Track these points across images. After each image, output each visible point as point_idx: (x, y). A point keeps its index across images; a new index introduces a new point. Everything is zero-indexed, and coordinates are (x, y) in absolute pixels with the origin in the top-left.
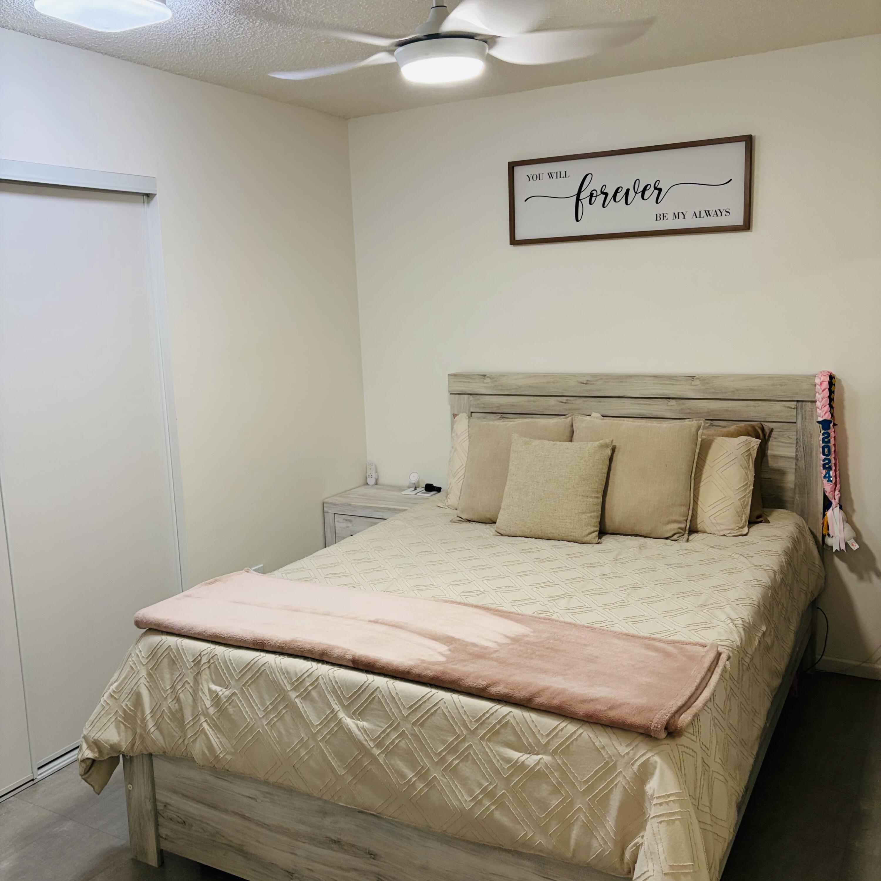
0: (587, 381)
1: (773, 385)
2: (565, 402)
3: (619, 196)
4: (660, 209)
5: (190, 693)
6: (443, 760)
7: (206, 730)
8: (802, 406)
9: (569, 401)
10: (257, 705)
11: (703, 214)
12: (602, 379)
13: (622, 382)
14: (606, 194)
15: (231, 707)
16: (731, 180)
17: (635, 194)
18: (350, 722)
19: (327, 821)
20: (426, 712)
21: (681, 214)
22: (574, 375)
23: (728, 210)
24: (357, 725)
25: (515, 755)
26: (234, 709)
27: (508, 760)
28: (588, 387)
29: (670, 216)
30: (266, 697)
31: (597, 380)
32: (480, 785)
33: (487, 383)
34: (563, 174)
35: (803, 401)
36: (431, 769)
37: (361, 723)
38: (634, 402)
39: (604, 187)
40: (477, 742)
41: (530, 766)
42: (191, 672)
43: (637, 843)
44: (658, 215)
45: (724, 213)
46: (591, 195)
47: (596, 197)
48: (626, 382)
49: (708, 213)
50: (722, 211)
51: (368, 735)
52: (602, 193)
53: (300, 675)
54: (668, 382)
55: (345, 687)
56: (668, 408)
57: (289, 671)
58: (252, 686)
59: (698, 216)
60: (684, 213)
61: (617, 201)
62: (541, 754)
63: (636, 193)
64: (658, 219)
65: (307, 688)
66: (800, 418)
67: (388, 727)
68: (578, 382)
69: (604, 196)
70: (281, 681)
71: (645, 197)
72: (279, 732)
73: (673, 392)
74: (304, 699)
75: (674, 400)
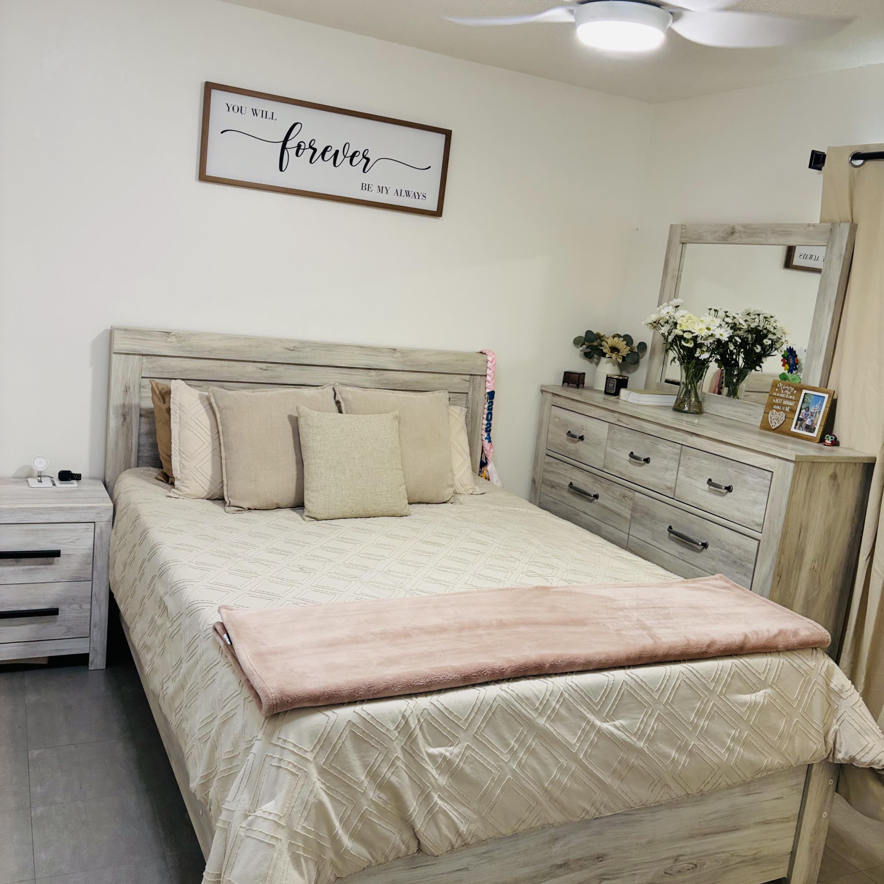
0: (294, 347)
1: (457, 360)
2: (265, 368)
3: (328, 155)
4: (366, 178)
5: (405, 770)
6: (696, 726)
7: (443, 806)
8: (473, 379)
9: (268, 368)
10: (497, 749)
11: (404, 193)
12: (309, 346)
13: (330, 351)
14: (315, 150)
15: (466, 765)
16: (430, 167)
17: (343, 157)
18: (607, 726)
19: (557, 849)
20: (673, 688)
21: (384, 189)
22: (280, 340)
23: (424, 195)
24: (615, 726)
25: (747, 698)
26: (471, 766)
27: (744, 704)
28: (294, 354)
29: (375, 188)
30: (507, 735)
31: (304, 347)
32: (729, 735)
33: (171, 342)
34: (269, 115)
35: (475, 375)
36: (689, 739)
37: (617, 723)
38: (339, 372)
39: (313, 141)
40: (717, 698)
41: (760, 702)
42: (397, 744)
43: (835, 729)
44: (364, 185)
45: (421, 197)
46: (299, 146)
47: (304, 149)
48: (333, 351)
49: (408, 194)
50: (419, 194)
51: (629, 732)
52: (311, 147)
53: (542, 697)
54: (372, 353)
55: (591, 692)
56: (368, 378)
57: (528, 696)
58: (487, 730)
59: (399, 194)
60: (388, 189)
61: (325, 159)
62: (762, 689)
63: (345, 157)
64: (364, 188)
65: (554, 708)
66: (471, 389)
67: (644, 716)
68: (285, 348)
69: (312, 151)
70: (523, 711)
71: (354, 164)
72: (534, 770)
73: (376, 363)
74: (553, 721)
75: (374, 371)
